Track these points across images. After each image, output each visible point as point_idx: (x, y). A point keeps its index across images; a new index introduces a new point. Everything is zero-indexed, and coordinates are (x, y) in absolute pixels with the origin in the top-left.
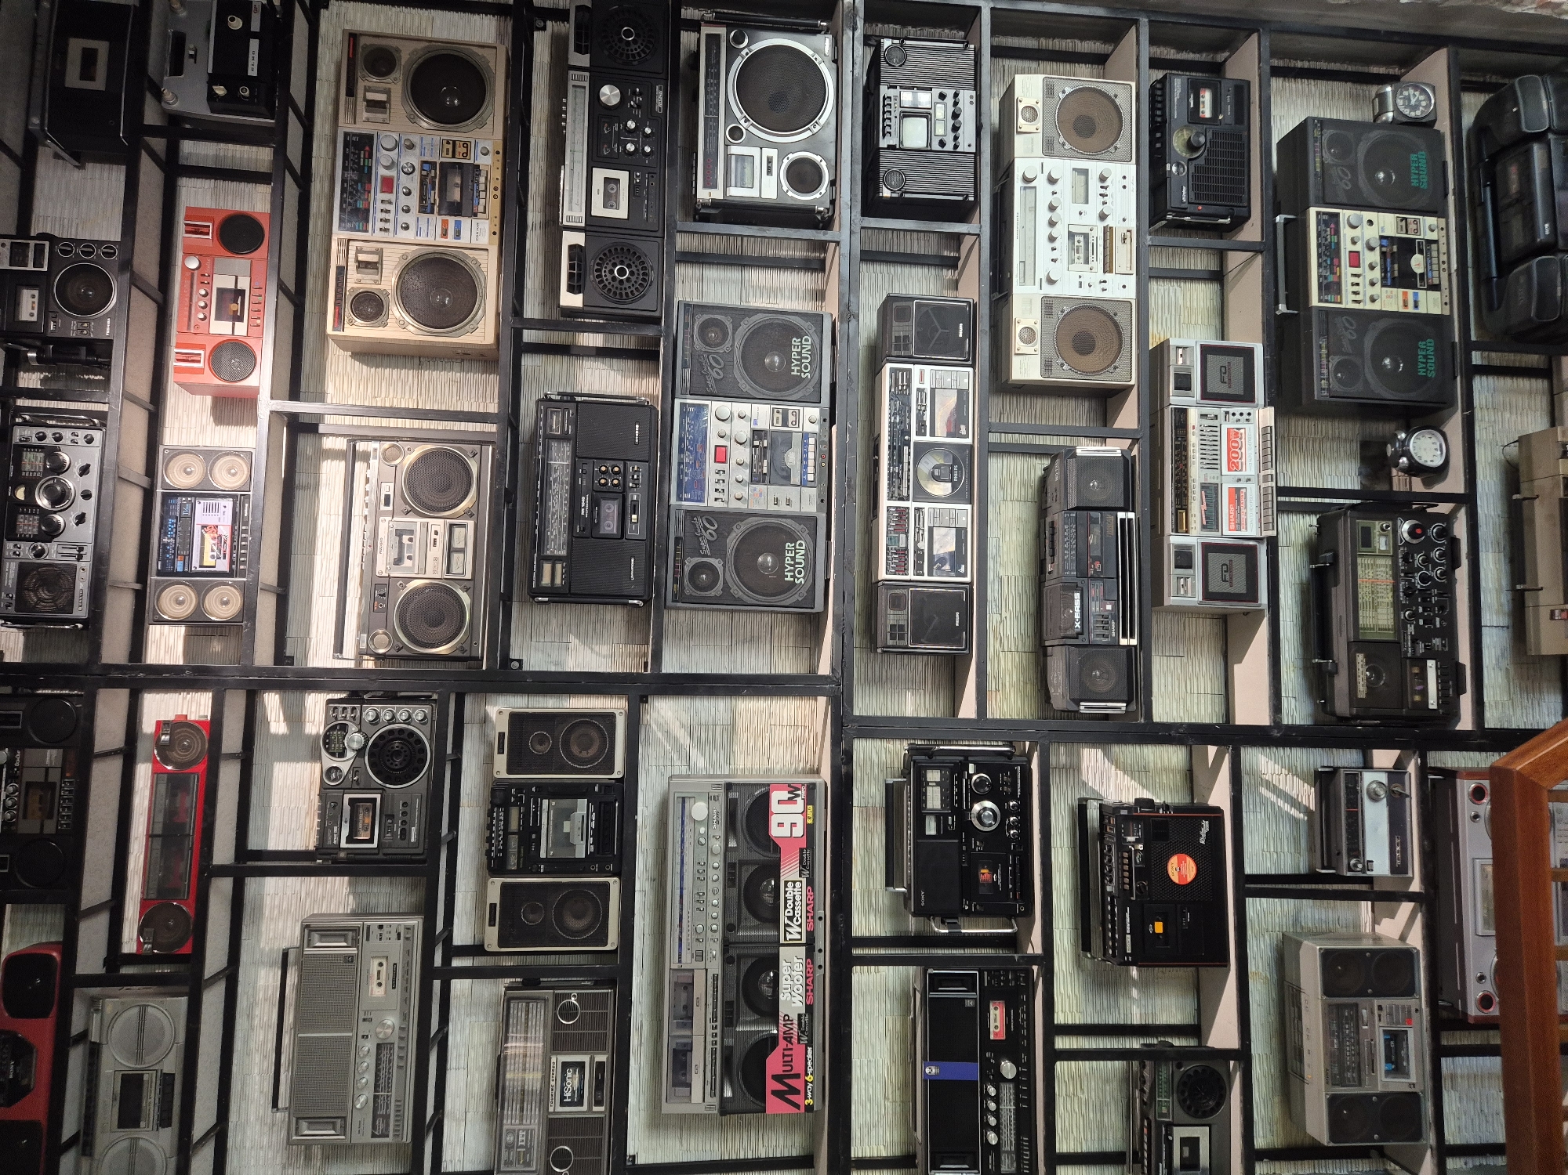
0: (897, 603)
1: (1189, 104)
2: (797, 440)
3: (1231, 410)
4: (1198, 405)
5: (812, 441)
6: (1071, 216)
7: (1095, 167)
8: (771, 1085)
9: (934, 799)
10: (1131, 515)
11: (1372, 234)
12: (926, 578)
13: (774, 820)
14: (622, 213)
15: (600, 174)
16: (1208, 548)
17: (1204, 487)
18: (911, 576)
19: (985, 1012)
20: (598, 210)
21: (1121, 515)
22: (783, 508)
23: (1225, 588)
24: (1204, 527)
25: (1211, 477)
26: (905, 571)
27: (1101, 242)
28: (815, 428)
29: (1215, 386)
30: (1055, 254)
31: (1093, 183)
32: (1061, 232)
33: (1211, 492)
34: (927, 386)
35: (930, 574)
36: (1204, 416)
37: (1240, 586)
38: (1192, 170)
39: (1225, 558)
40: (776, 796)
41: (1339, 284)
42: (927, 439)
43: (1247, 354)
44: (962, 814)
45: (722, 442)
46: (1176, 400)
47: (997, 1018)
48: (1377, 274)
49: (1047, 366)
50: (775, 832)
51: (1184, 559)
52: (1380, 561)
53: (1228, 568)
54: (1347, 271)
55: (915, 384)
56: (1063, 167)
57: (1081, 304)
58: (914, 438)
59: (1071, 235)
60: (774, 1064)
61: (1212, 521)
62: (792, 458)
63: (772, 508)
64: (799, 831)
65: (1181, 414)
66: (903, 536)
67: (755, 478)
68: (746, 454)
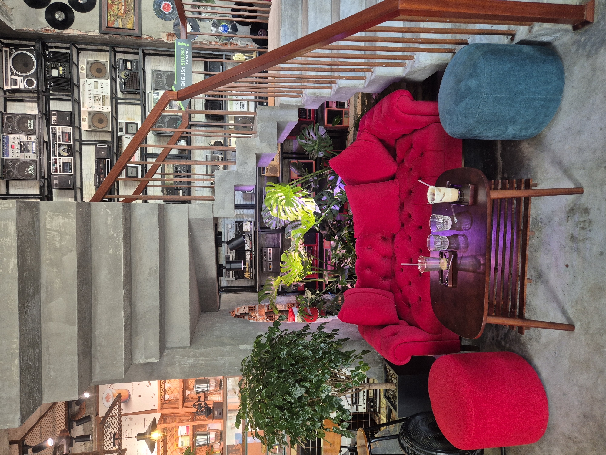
0: (56, 179)
1: (124, 65)
2: (31, 143)
4: (125, 135)
5: (34, 143)
6: (95, 92)
21: (107, 159)
22: (28, 158)
23: (131, 175)
26: (57, 172)
27: (102, 98)
30: (91, 101)
31: (99, 86)
35: (63, 172)
36: (126, 138)
37: (135, 175)
38: (125, 81)
39: (132, 169)
42: (61, 143)
43: (137, 124)
45: (13, 144)
46: (120, 134)
49: (90, 127)
52: (171, 169)
55: (58, 131)
56: (92, 81)
58: (58, 143)
59: (94, 97)
62: (30, 147)
63: (26, 158)
65: (121, 137)
66: (56, 164)
67: (21, 152)
68: (19, 146)
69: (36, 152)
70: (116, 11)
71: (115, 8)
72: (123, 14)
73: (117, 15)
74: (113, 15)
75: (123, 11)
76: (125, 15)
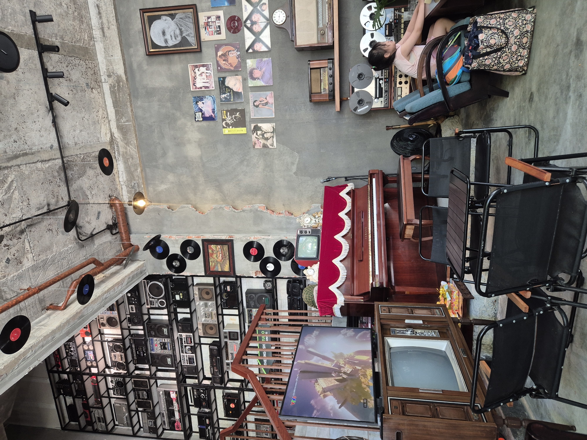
0: (185, 368)
1: (225, 289)
2: (167, 343)
3: (234, 342)
5: (169, 344)
6: (205, 310)
8: (176, 427)
9: (195, 393)
10: (219, 357)
12: (188, 365)
13: (171, 396)
14: (134, 311)
15: (130, 306)
19: (206, 420)
20: (131, 311)
21: (217, 357)
22: (166, 353)
26: (185, 364)
27: (210, 314)
28: (170, 342)
29: (232, 338)
34: (185, 337)
36: (230, 342)
38: (226, 301)
40: (171, 393)
42: (186, 345)
43: (237, 332)
45: (156, 344)
46: (225, 340)
47: (207, 421)
49: (204, 334)
50: (171, 397)
58: (184, 345)
59: (205, 313)
60: (176, 424)
62: (167, 346)
64: (175, 397)
65: (226, 342)
67: (161, 349)
68: (160, 346)
69: (171, 350)
70: (216, 258)
71: (215, 256)
72: (221, 260)
73: (217, 261)
74: (214, 261)
75: (220, 258)
76: (222, 261)
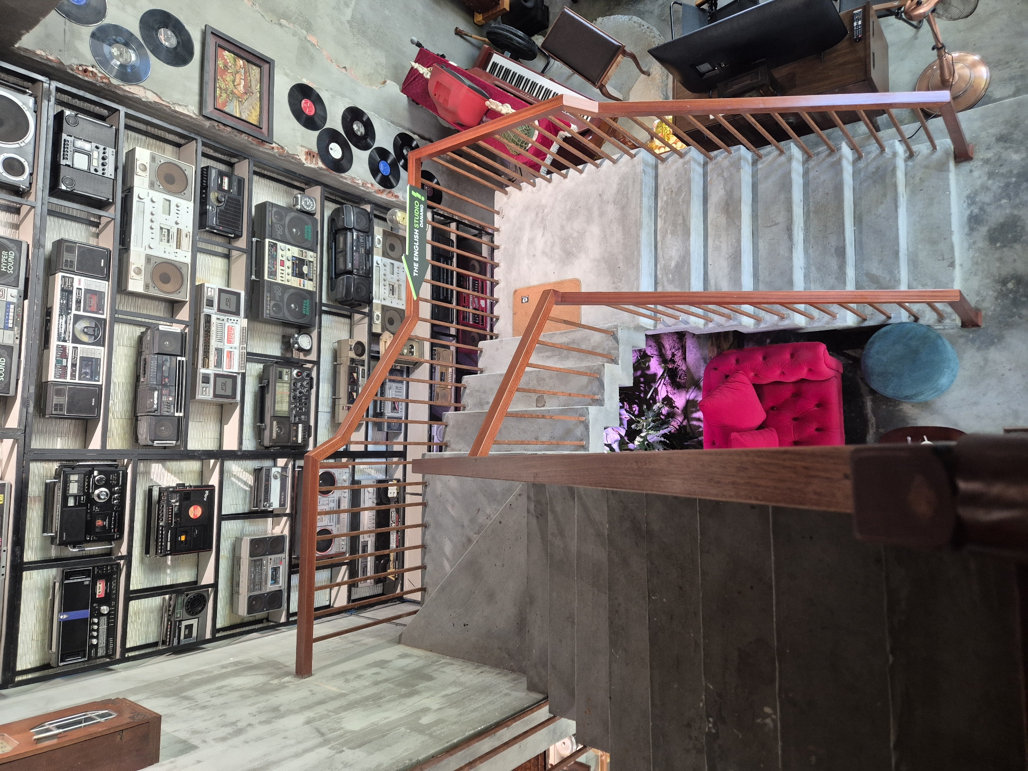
0: (59, 393)
1: (218, 181)
3: (230, 318)
4: (216, 314)
5: (12, 306)
6: (162, 219)
7: (175, 200)
9: (74, 489)
10: (184, 359)
11: (289, 254)
12: (77, 381)
16: (216, 375)
17: (217, 349)
18: (68, 380)
19: (94, 586)
21: (179, 358)
23: (223, 393)
24: (215, 366)
25: (220, 345)
26: (65, 377)
27: (175, 234)
28: (15, 300)
29: (223, 307)
30: (153, 236)
31: (173, 208)
32: (156, 226)
33: (219, 351)
34: (83, 287)
35: (80, 379)
36: (218, 319)
37: (229, 392)
38: (218, 211)
39: (223, 380)
41: (276, 272)
42: (81, 313)
43: (238, 295)
44: (89, 496)
46: (206, 310)
47: (100, 588)
48: (290, 271)
49: (147, 286)
51: (206, 379)
52: (285, 385)
53: (224, 384)
54: (279, 268)
55: (76, 285)
56: (160, 197)
57: (165, 260)
58: (74, 312)
59: (161, 228)
61: (219, 364)
65: (208, 317)
66: (64, 360)
70: (231, 86)
71: (229, 78)
72: (242, 95)
73: (232, 92)
74: (226, 90)
75: (241, 88)
76: (245, 98)
